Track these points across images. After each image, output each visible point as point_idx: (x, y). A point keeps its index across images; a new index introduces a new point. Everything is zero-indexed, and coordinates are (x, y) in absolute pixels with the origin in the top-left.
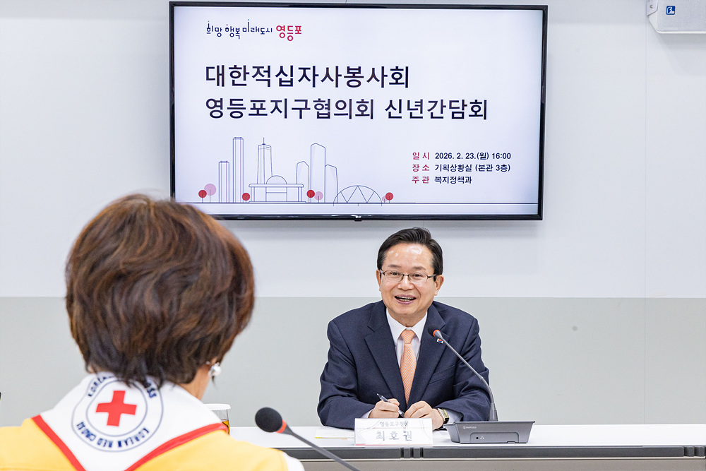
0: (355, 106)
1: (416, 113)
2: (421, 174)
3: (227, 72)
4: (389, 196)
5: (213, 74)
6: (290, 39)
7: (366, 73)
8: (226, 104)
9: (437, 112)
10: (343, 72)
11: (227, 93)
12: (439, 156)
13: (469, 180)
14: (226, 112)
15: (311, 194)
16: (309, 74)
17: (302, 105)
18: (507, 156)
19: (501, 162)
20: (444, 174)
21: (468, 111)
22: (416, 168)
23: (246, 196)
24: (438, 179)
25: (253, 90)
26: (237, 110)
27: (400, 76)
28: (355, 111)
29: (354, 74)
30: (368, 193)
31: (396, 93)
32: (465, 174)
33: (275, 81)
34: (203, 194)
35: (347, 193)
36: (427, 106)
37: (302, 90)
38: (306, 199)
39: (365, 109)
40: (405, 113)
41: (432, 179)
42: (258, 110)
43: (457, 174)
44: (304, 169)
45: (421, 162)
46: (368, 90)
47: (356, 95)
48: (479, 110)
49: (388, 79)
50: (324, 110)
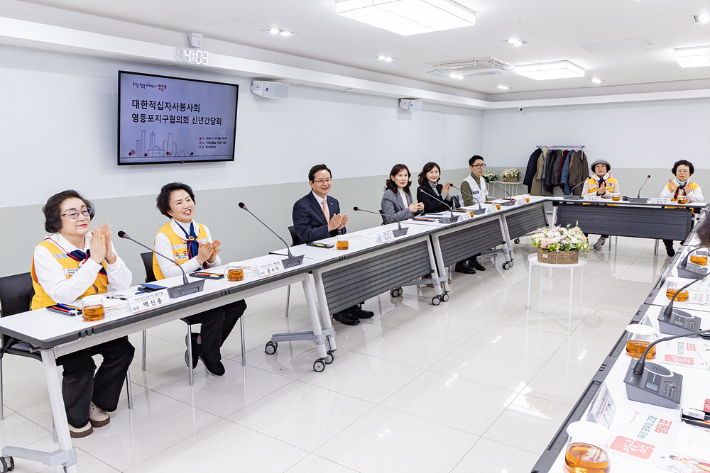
0: (183, 118)
3: (140, 103)
4: (192, 154)
5: (135, 103)
8: (140, 116)
11: (140, 112)
12: (207, 138)
14: (140, 120)
15: (168, 153)
17: (166, 118)
18: (226, 138)
20: (209, 145)
21: (216, 122)
23: (146, 155)
25: (150, 111)
27: (197, 108)
28: (183, 121)
29: (183, 105)
31: (195, 114)
32: (214, 145)
33: (157, 107)
36: (205, 119)
37: (166, 112)
38: (166, 155)
42: (151, 120)
43: (212, 145)
45: (202, 140)
46: (187, 113)
49: (193, 109)
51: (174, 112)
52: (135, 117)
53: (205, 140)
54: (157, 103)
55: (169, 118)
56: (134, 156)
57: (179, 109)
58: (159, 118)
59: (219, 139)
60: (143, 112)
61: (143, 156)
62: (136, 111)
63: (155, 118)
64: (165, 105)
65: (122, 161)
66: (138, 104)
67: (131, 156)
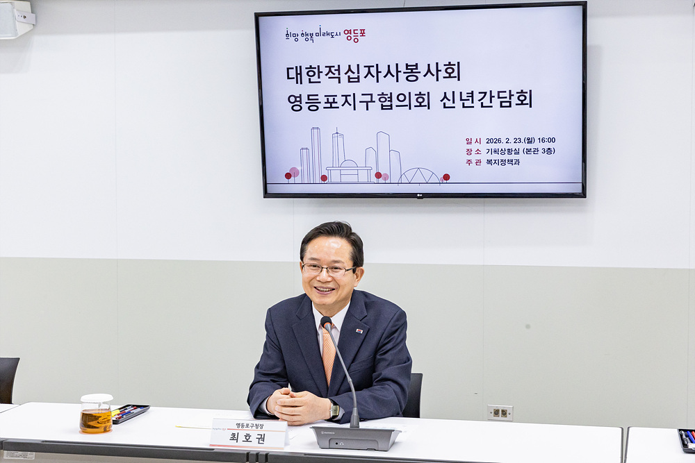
0: (414, 98)
1: (467, 103)
2: (474, 157)
3: (304, 72)
4: (446, 177)
5: (293, 73)
6: (356, 41)
7: (423, 69)
8: (304, 99)
9: (486, 101)
10: (402, 68)
12: (489, 141)
13: (518, 162)
14: (305, 106)
15: (378, 175)
16: (373, 71)
17: (368, 98)
18: (552, 140)
19: (547, 145)
20: (495, 157)
21: (515, 100)
22: (469, 152)
23: (324, 178)
24: (489, 162)
26: (313, 104)
27: (452, 71)
28: (414, 103)
29: (412, 70)
30: (427, 175)
32: (513, 157)
33: (344, 78)
34: (288, 176)
35: (409, 175)
36: (477, 97)
38: (374, 179)
39: (423, 100)
40: (458, 103)
41: (484, 162)
42: (331, 104)
43: (506, 157)
44: (372, 154)
45: (474, 147)
47: (414, 88)
48: (525, 98)
49: (442, 74)
50: (387, 102)
51: (388, 85)
52: (295, 102)
53: (484, 147)
54: (344, 69)
55: (376, 98)
56: (298, 179)
57: (402, 76)
58: (350, 99)
59: (530, 141)
60: (313, 89)
61: (318, 180)
62: (296, 89)
63: (340, 100)
64: (364, 71)
65: (271, 189)
66: (299, 74)
67: (291, 180)
